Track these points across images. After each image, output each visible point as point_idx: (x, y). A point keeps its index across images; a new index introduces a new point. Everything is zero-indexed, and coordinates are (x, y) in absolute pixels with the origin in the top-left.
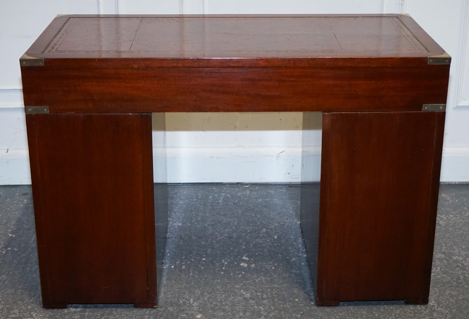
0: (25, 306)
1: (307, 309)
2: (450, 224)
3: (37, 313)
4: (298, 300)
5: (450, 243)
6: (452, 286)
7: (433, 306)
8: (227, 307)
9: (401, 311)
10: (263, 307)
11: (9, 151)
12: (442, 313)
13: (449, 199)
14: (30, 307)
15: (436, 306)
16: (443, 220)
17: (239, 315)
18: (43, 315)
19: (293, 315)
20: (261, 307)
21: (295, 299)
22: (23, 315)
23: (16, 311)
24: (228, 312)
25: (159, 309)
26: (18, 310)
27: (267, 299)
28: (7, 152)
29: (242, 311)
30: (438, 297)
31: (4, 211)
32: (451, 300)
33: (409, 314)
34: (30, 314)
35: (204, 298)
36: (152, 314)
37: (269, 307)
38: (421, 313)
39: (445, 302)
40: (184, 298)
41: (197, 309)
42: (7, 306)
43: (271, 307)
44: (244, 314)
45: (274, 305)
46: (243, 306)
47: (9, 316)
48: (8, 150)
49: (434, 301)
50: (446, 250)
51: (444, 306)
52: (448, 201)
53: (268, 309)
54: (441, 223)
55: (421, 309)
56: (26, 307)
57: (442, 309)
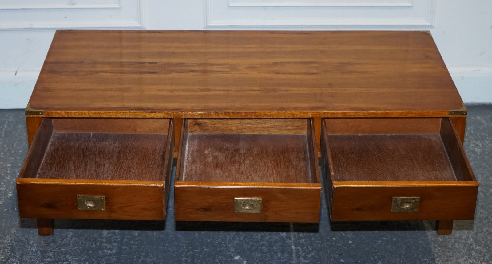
0: (58, 248)
1: (345, 249)
2: (486, 152)
3: (72, 256)
4: (335, 239)
5: (487, 174)
6: (489, 222)
7: (471, 245)
8: (264, 248)
9: (439, 250)
10: (301, 247)
11: (18, 74)
12: (481, 252)
13: (484, 122)
14: (64, 250)
15: (474, 245)
16: (479, 147)
17: (277, 256)
18: (78, 258)
19: (332, 255)
20: (299, 248)
21: (332, 239)
22: (58, 258)
23: (50, 254)
24: (266, 253)
25: (195, 251)
26: (52, 253)
27: (304, 239)
28: (16, 74)
29: (280, 252)
30: (476, 234)
31: (18, 139)
32: (489, 237)
33: (447, 253)
34: (65, 257)
35: (240, 238)
36: (189, 256)
37: (307, 247)
38: (459, 252)
39: (483, 240)
40: (219, 238)
41: (234, 249)
42: (40, 248)
43: (309, 247)
44: (282, 255)
45: (311, 245)
46: (280, 246)
47: (44, 259)
48: (16, 72)
49: (472, 239)
50: (483, 182)
51: (482, 244)
52: (483, 124)
53: (305, 249)
54: (476, 151)
55: (459, 248)
56: (60, 249)
57: (480, 247)
